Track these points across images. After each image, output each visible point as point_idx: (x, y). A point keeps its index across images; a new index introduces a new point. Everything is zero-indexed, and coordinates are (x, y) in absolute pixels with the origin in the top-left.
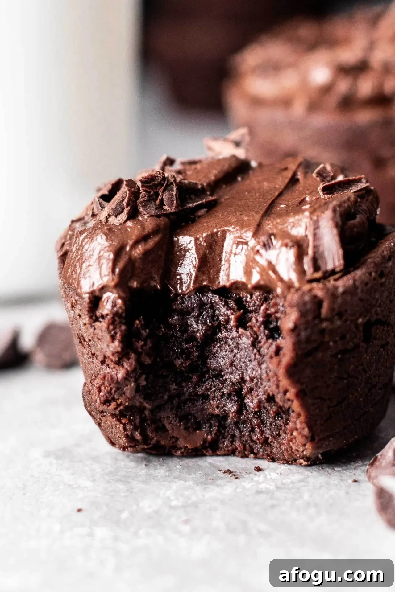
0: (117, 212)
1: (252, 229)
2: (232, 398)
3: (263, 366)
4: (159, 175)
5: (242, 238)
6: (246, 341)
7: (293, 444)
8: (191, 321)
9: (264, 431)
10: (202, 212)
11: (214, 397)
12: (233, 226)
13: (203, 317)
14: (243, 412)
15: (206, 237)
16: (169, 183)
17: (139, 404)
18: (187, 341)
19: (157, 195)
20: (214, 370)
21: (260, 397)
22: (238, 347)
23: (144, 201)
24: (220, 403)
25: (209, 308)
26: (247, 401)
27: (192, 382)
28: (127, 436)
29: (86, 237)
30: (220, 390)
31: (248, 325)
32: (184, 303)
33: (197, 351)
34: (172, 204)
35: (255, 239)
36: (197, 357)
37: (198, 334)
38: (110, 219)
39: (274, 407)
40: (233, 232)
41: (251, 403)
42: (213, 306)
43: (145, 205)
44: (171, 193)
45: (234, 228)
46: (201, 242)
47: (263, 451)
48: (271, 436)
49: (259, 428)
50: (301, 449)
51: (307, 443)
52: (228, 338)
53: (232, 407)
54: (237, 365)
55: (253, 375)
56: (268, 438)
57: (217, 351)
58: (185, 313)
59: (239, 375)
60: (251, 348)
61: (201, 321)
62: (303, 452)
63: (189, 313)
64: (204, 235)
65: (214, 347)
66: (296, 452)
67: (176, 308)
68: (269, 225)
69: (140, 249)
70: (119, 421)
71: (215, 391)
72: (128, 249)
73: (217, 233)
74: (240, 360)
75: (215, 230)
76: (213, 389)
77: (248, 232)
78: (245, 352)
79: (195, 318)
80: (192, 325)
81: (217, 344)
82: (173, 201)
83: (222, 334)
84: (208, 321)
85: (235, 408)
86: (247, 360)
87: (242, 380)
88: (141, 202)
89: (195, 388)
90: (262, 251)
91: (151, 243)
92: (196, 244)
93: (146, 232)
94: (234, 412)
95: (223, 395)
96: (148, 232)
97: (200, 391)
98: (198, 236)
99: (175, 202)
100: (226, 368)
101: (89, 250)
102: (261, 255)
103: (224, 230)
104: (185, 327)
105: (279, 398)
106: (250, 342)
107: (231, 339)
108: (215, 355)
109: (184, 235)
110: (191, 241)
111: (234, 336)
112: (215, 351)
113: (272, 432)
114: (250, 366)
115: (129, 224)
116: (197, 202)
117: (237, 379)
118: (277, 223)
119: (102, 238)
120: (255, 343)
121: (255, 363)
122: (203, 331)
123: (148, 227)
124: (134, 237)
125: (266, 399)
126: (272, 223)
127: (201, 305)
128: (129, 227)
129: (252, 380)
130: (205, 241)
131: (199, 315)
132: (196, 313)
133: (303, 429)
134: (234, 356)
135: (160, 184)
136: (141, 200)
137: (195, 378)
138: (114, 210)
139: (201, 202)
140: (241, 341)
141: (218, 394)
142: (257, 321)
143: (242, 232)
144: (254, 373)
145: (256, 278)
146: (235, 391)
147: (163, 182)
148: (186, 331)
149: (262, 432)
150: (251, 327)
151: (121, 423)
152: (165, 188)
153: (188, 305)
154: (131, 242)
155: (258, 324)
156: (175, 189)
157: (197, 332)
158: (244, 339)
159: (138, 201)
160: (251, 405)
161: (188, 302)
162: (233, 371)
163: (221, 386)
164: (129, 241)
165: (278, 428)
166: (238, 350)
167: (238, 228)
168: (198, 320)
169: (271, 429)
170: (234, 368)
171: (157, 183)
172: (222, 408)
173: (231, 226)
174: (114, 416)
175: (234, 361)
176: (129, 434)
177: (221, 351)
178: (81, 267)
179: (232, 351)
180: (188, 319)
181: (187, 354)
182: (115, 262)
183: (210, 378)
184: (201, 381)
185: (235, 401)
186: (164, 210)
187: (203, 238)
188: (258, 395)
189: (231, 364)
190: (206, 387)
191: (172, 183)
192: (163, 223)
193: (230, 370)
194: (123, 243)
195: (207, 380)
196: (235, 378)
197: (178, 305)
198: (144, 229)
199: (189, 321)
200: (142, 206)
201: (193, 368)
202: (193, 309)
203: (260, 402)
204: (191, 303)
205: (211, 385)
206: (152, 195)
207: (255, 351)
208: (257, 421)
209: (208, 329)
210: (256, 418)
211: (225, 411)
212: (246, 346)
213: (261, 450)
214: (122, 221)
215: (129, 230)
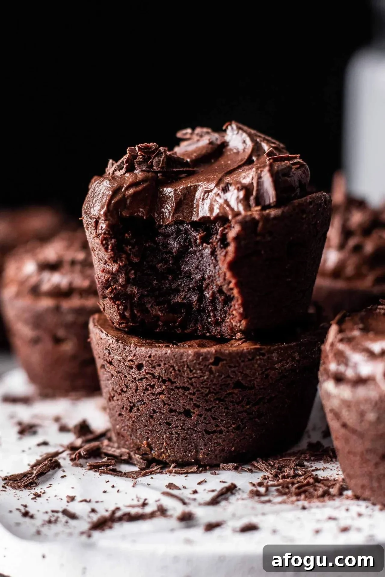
0: (120, 168)
1: (215, 182)
2: (196, 292)
3: (217, 267)
4: (153, 146)
5: (208, 188)
6: (208, 251)
7: (233, 321)
8: (171, 241)
9: (216, 314)
10: (183, 175)
11: (183, 291)
12: (202, 182)
13: (179, 239)
14: (203, 302)
15: (183, 189)
16: (160, 153)
17: (130, 293)
18: (167, 253)
19: (149, 158)
20: (186, 273)
21: (213, 289)
22: (202, 257)
23: (139, 161)
24: (187, 294)
25: (184, 233)
26: (205, 293)
27: (168, 280)
28: (119, 314)
29: (98, 183)
30: (187, 286)
31: (210, 241)
32: (167, 229)
33: (172, 260)
34: (158, 165)
35: (217, 188)
36: (172, 264)
37: (174, 250)
38: (115, 173)
39: (222, 297)
40: (202, 186)
41: (208, 294)
42: (186, 232)
43: (140, 163)
44: (159, 158)
45: (203, 183)
46: (178, 192)
47: (215, 330)
48: (220, 317)
49: (213, 312)
50: (238, 325)
51: (242, 320)
52: (196, 251)
53: (194, 298)
54: (201, 268)
55: (210, 274)
56: (218, 319)
57: (189, 260)
58: (167, 236)
59: (201, 275)
60: (210, 256)
61: (177, 241)
62: (239, 327)
63: (169, 236)
64: (181, 188)
65: (187, 257)
66: (235, 327)
67: (160, 232)
68: (228, 179)
69: (131, 191)
70: (114, 302)
71: (184, 287)
72: (123, 190)
73: (191, 187)
74: (203, 265)
75: (189, 185)
76: (183, 285)
77: (212, 184)
78: (206, 259)
79: (173, 239)
80: (170, 243)
81: (189, 256)
82: (160, 163)
83: (192, 248)
84: (182, 242)
85: (196, 298)
86: (207, 265)
87: (203, 279)
88: (137, 162)
89: (170, 284)
90: (222, 194)
91: (140, 188)
92: (175, 193)
93: (137, 180)
94: (195, 301)
95: (189, 289)
96: (139, 181)
97: (174, 286)
98: (177, 188)
99: (161, 164)
100: (193, 270)
101: (98, 191)
102: (220, 197)
103: (196, 185)
104: (165, 245)
105: (225, 288)
106: (209, 252)
107: (198, 252)
108: (187, 263)
109: (168, 187)
110: (172, 191)
111: (200, 249)
112: (187, 260)
113: (221, 315)
114: (209, 269)
115: (127, 175)
116: (180, 169)
117: (199, 278)
118: (234, 177)
119: (107, 183)
120: (213, 253)
121: (212, 265)
122: (177, 248)
123: (139, 177)
124: (128, 183)
125: (217, 291)
126: (230, 177)
127: (178, 232)
128: (126, 177)
129: (209, 278)
130: (181, 192)
131: (175, 238)
132: (174, 236)
133: (240, 308)
134: (200, 262)
135: (153, 152)
136: (137, 160)
137: (170, 278)
138: (119, 166)
139: (182, 169)
140: (204, 252)
141: (186, 289)
142: (216, 238)
143: (208, 185)
144: (211, 273)
145: (216, 211)
146: (197, 286)
147: (155, 151)
148: (167, 247)
149: (215, 316)
150: (212, 243)
151: (116, 304)
152: (155, 155)
153: (169, 231)
154: (125, 186)
155: (217, 240)
156: (163, 157)
157: (173, 248)
158: (207, 250)
159: (135, 161)
160: (207, 295)
161: (169, 229)
162: (197, 272)
163: (188, 283)
164: (125, 185)
165: (225, 313)
166: (202, 258)
167: (205, 183)
168: (175, 240)
169: (220, 313)
170: (198, 270)
171: (151, 151)
172: (188, 298)
173: (201, 182)
174: (111, 299)
175: (199, 265)
176: (121, 313)
177: (191, 259)
178: (92, 201)
179: (198, 259)
180: (169, 240)
181: (166, 262)
182: (112, 197)
183: (181, 278)
184: (175, 279)
185: (197, 294)
186: (153, 169)
187: (180, 190)
188: (212, 288)
189: (197, 268)
190: (178, 283)
191: (162, 153)
192: (151, 176)
193: (196, 271)
194: (120, 186)
195: (180, 279)
196: (198, 277)
197: (162, 230)
198: (136, 178)
199: (169, 241)
200: (137, 164)
201: (169, 271)
202: (172, 234)
203: (214, 293)
204: (171, 229)
205: (182, 282)
206: (146, 159)
207: (213, 258)
208: (212, 308)
209: (181, 247)
210: (211, 306)
211: (190, 300)
212: (207, 255)
213: (214, 330)
214: (122, 173)
215: (126, 178)
